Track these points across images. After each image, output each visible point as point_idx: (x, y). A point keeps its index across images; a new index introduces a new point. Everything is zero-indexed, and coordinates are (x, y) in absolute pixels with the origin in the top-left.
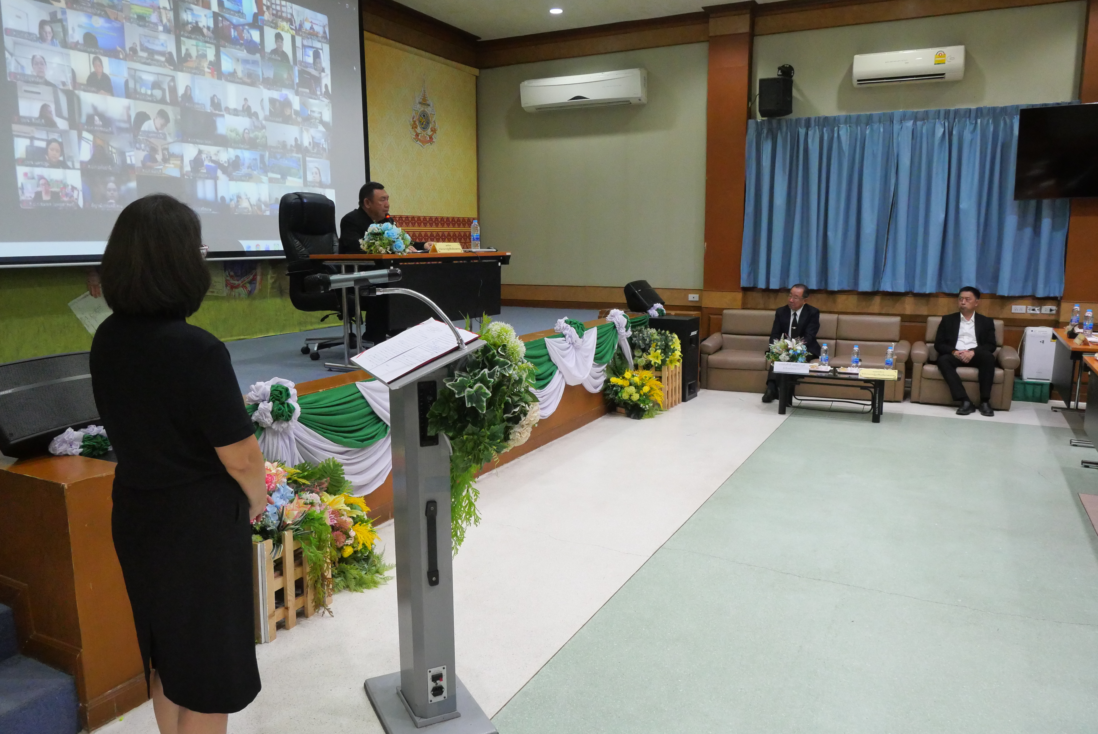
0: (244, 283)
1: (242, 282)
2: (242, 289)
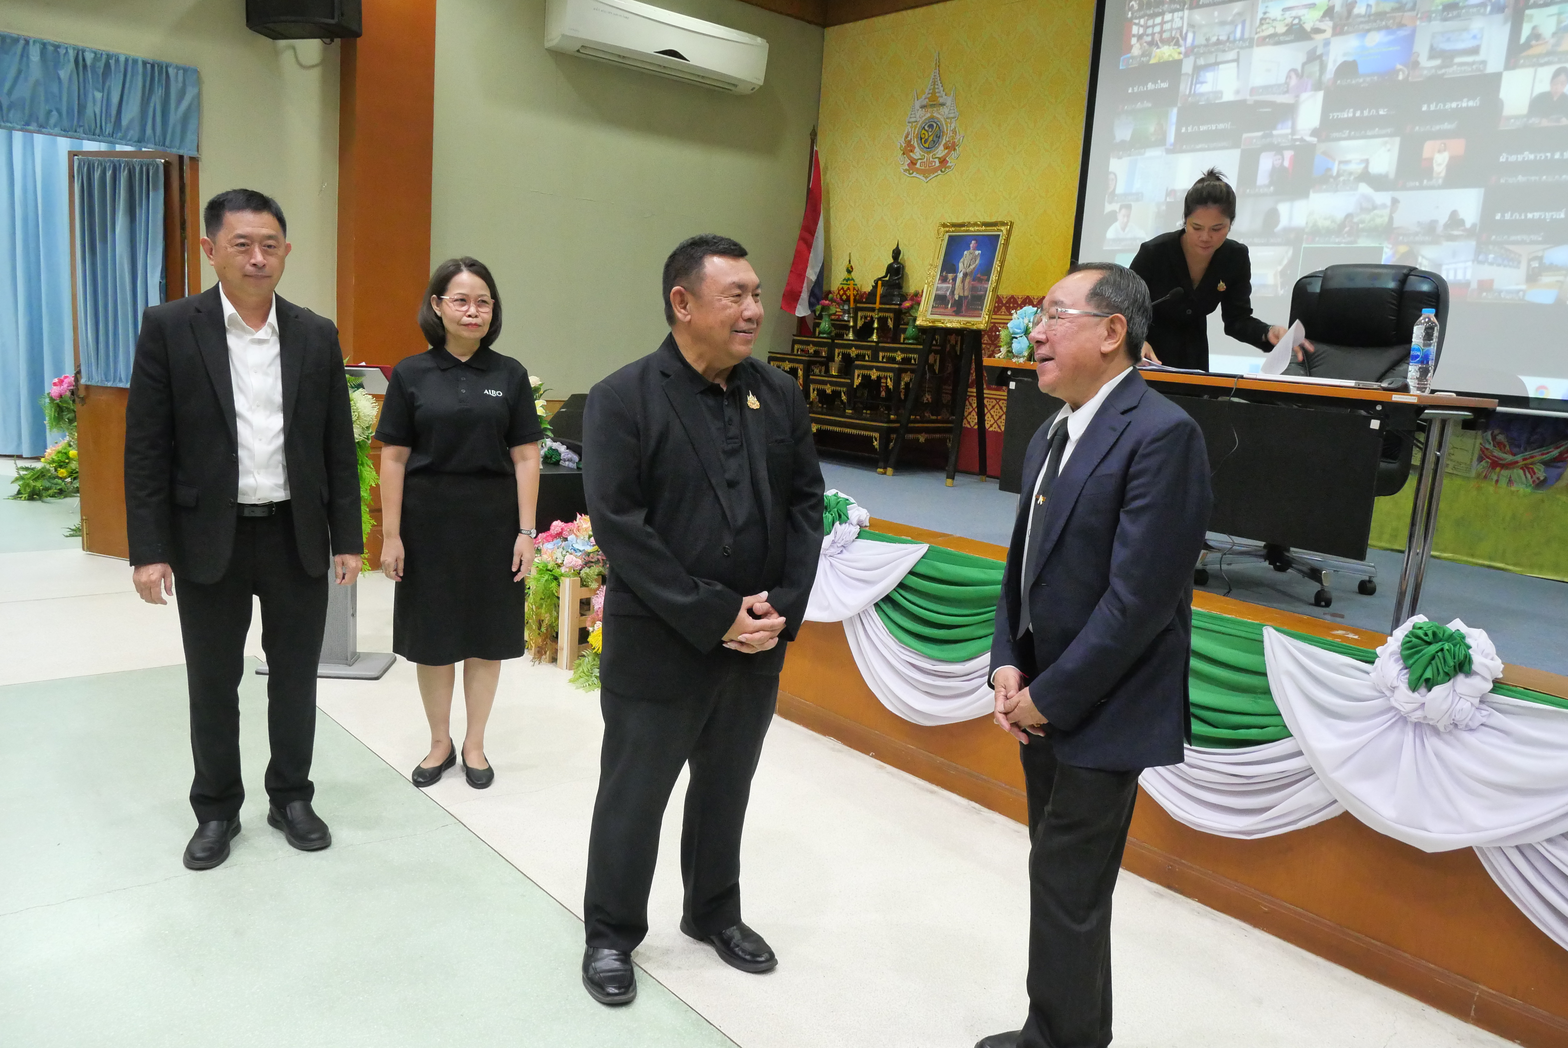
0: (1528, 461)
1: (1524, 459)
2: (1521, 472)
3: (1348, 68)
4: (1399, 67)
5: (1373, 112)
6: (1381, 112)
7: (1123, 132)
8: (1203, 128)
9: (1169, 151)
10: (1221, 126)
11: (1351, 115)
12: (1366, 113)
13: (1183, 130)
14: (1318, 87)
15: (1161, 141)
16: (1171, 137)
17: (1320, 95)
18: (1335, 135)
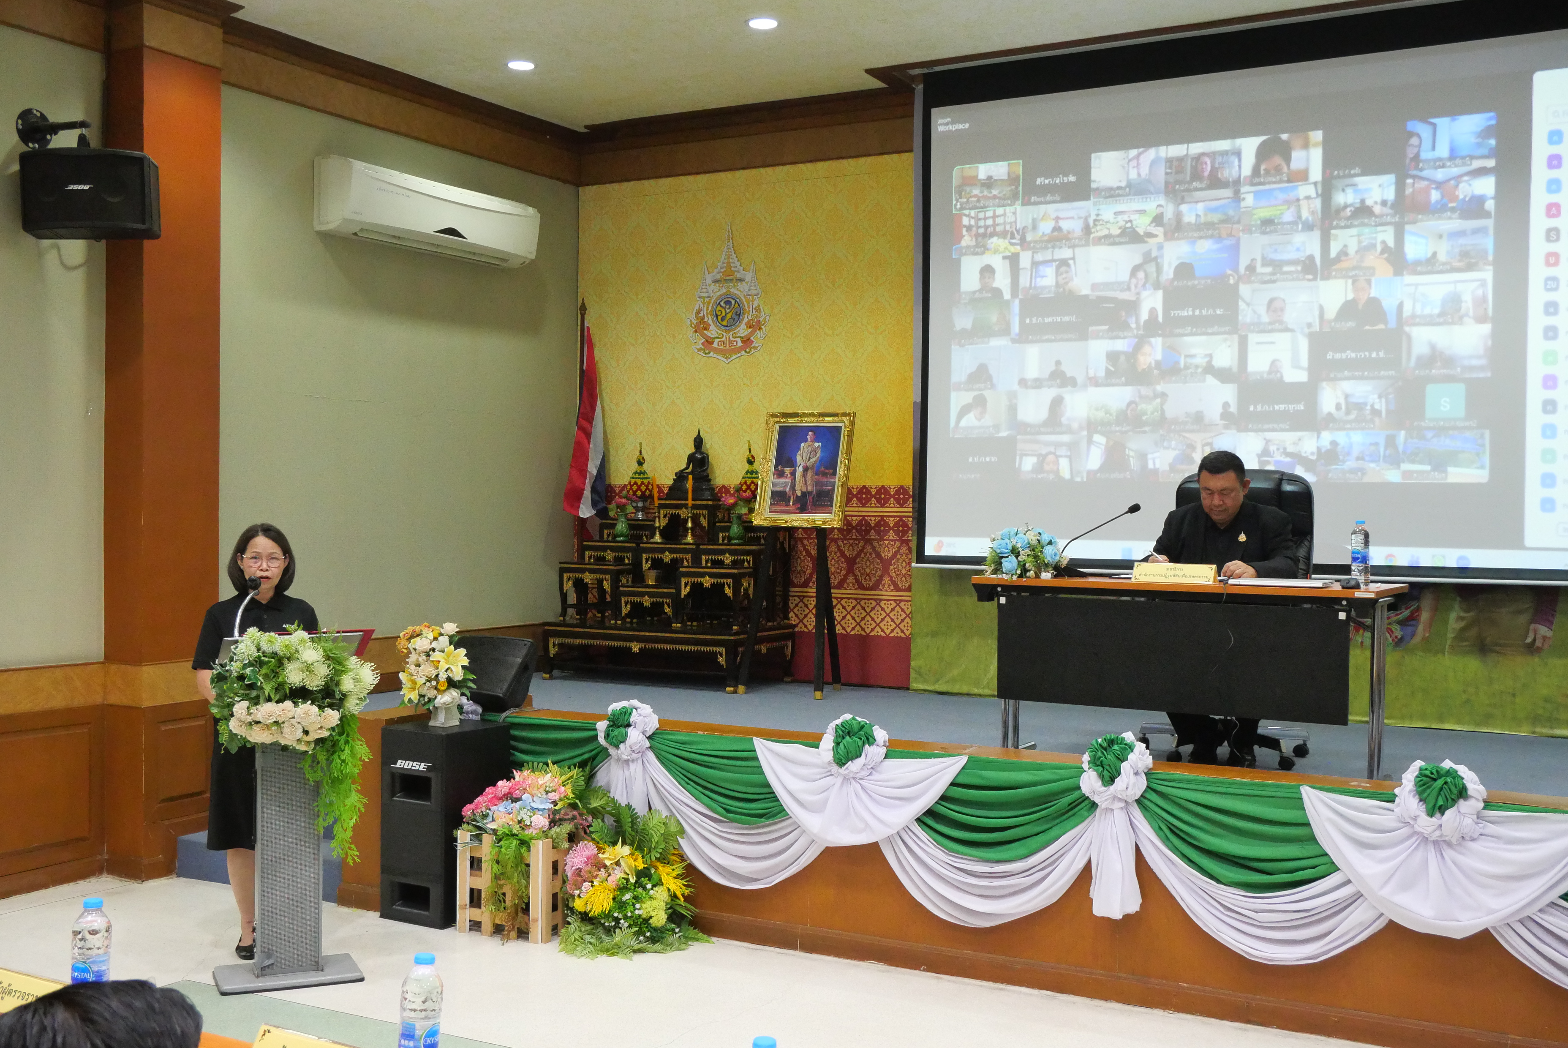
3: (1184, 270)
4: (1229, 272)
5: (1211, 311)
6: (1218, 312)
7: (963, 321)
8: (1047, 320)
9: (1014, 341)
10: (1066, 319)
11: (1190, 313)
12: (1204, 312)
13: (1028, 321)
14: (1157, 286)
15: (1005, 331)
16: (1016, 327)
17: (1160, 294)
18: (1178, 331)
